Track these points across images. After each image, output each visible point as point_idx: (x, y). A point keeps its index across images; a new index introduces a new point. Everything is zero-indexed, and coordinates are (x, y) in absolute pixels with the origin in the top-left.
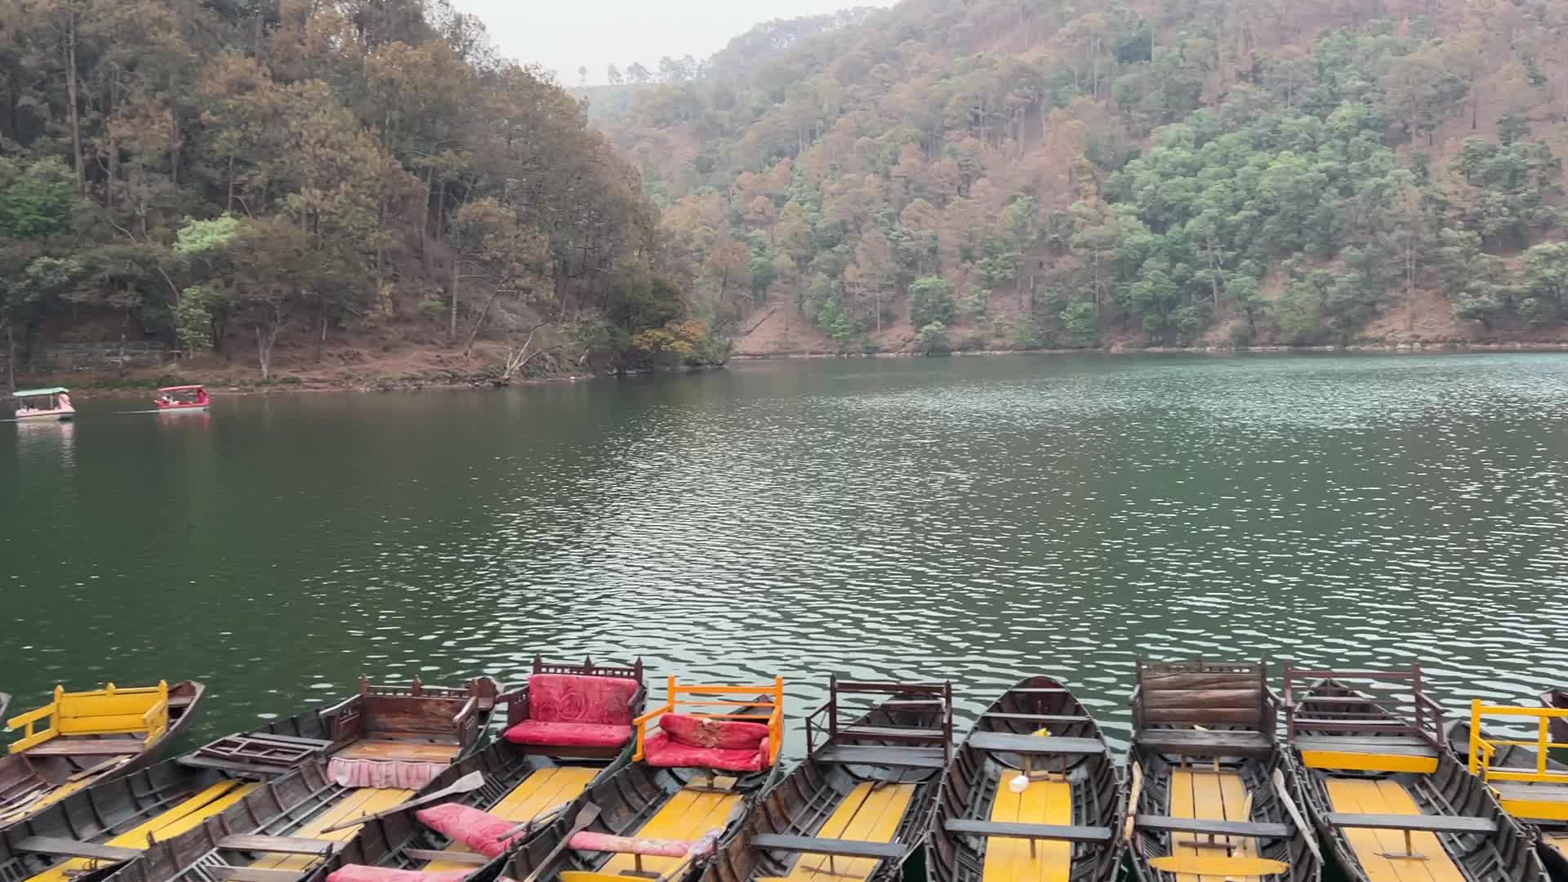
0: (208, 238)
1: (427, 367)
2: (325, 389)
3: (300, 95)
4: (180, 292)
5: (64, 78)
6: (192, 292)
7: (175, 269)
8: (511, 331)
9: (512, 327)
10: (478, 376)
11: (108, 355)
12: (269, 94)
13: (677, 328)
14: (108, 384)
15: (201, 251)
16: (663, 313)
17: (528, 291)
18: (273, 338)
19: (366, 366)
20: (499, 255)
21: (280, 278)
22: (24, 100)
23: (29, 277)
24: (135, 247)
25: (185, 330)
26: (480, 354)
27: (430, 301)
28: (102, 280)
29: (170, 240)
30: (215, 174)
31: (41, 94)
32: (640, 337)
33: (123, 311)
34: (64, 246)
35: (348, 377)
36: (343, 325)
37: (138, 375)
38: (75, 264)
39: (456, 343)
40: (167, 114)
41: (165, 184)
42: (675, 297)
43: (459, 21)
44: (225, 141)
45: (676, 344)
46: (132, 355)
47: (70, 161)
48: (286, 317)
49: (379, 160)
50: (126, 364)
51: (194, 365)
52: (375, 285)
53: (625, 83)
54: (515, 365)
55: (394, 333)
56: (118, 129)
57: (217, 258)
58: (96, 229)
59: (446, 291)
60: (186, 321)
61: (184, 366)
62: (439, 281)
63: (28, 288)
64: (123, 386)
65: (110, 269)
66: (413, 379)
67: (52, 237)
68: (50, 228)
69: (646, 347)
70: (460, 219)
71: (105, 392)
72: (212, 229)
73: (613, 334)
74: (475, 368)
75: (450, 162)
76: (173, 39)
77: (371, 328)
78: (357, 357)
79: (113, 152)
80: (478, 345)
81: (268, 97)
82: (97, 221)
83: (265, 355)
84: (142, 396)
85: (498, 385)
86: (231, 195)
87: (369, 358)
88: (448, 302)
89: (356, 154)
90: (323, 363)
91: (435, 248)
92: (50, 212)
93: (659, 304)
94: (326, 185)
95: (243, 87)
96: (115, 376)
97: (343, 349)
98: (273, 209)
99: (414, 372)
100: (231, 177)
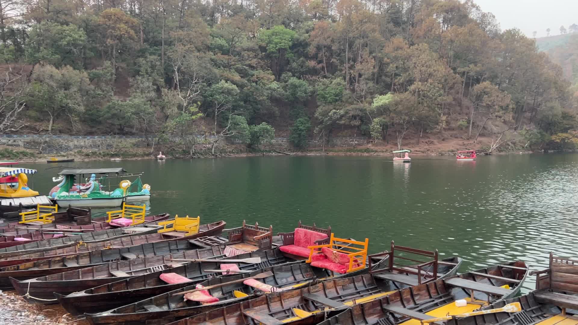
0: (382, 101)
1: (458, 147)
2: (420, 154)
3: (417, 49)
4: (373, 120)
5: (345, 52)
6: (376, 120)
7: (372, 112)
8: (495, 133)
9: (496, 132)
10: (478, 151)
11: (351, 141)
12: (408, 50)
13: (574, 133)
14: (350, 151)
15: (379, 106)
16: (567, 126)
17: (500, 117)
18: (403, 136)
19: (435, 146)
20: (490, 103)
21: (406, 114)
22: (333, 60)
23: (329, 116)
24: (361, 105)
25: (373, 133)
26: (480, 142)
27: (462, 122)
28: (350, 116)
29: (370, 103)
30: (388, 80)
31: (338, 58)
32: (555, 136)
33: (355, 126)
34: (340, 106)
35: (428, 150)
36: (427, 131)
37: (360, 148)
38: (342, 112)
39: (471, 138)
40: (373, 60)
41: (371, 84)
42: (574, 119)
43: (484, 15)
44: (391, 68)
45: (573, 140)
46: (358, 141)
47: (345, 78)
48: (407, 129)
49: (444, 70)
50: (356, 144)
51: (376, 145)
52: (440, 116)
53: (568, 33)
54: (494, 146)
55: (446, 134)
56: (358, 66)
57: (384, 109)
58: (350, 100)
59: (469, 118)
60: (374, 130)
61: (373, 145)
62: (467, 114)
63: (329, 120)
64: (354, 152)
65: (351, 113)
66: (453, 151)
67: (337, 103)
68: (336, 100)
69: (558, 141)
70: (475, 90)
71: (349, 153)
72: (384, 98)
73: (542, 135)
74: (478, 147)
75: (473, 69)
76: (377, 35)
77: (438, 132)
78: (432, 143)
79: (357, 75)
80: (480, 139)
81: (406, 52)
82: (350, 98)
83: (399, 141)
84: (359, 155)
85: (487, 154)
86: (393, 86)
87: (437, 143)
88: (469, 122)
89: (435, 68)
90: (420, 145)
91: (466, 102)
92: (337, 95)
93: (565, 122)
94: (424, 80)
95: (398, 48)
96: (352, 148)
97: (427, 140)
98: (406, 90)
99: (453, 149)
100: (393, 80)
